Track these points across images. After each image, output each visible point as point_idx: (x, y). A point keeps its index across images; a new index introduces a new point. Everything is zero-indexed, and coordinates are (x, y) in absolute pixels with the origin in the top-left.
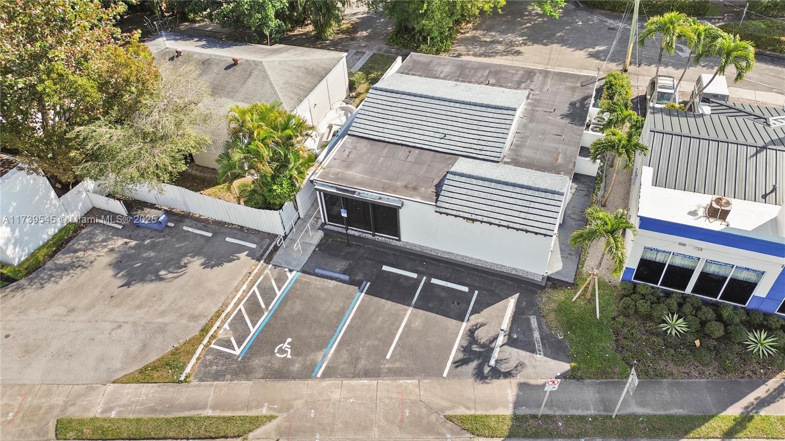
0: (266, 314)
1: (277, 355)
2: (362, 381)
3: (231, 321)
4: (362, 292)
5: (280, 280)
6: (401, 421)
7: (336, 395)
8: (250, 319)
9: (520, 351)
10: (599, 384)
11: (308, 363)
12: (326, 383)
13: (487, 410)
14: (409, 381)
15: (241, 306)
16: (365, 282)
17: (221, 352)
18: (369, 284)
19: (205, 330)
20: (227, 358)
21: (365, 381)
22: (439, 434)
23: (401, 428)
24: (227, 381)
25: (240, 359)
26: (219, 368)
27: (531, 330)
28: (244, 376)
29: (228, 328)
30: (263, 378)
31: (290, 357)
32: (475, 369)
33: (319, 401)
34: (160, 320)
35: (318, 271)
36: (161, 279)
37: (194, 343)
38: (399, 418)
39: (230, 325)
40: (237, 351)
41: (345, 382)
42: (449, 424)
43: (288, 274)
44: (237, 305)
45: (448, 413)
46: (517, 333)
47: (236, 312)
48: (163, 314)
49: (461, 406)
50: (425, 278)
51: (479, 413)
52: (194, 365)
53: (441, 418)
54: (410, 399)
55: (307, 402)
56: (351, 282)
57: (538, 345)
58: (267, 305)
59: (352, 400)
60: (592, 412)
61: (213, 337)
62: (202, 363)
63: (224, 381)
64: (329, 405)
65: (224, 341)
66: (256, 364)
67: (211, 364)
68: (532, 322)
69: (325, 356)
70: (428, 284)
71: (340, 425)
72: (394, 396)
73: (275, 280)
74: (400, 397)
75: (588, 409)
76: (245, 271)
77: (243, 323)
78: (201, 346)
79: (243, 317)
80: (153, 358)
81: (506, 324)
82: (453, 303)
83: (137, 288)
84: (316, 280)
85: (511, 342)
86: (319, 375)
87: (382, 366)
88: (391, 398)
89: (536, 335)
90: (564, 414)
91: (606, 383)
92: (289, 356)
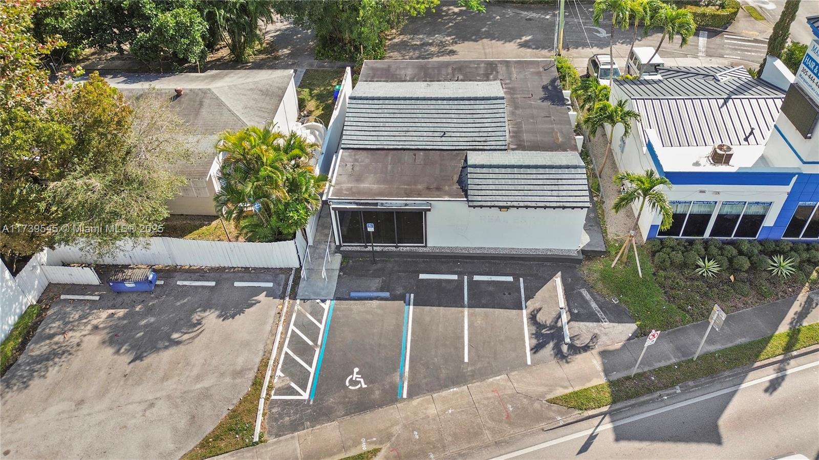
0: (318, 350)
1: (350, 387)
2: (452, 390)
3: (282, 366)
4: (409, 305)
5: (318, 314)
6: (508, 417)
7: (432, 411)
8: (302, 359)
9: (587, 324)
10: (668, 334)
11: (387, 387)
12: (416, 402)
13: (584, 385)
14: (498, 378)
15: (286, 349)
16: (408, 295)
17: (287, 401)
18: (412, 295)
19: (257, 384)
20: (297, 406)
21: (455, 389)
22: (549, 419)
23: (511, 424)
24: (308, 428)
25: (311, 403)
26: (293, 418)
27: (587, 302)
28: (325, 418)
29: (282, 375)
30: (346, 415)
31: (366, 386)
32: (553, 349)
33: (417, 421)
34: (199, 386)
35: (353, 294)
36: (178, 343)
37: (251, 399)
38: (504, 414)
39: (282, 371)
40: (305, 396)
41: (435, 395)
42: (555, 407)
43: (322, 304)
44: (280, 348)
45: (549, 397)
46: (576, 307)
47: (283, 356)
48: (199, 378)
49: (557, 388)
50: (466, 277)
51: (577, 389)
52: (262, 422)
53: (545, 404)
54: (506, 395)
55: (405, 426)
56: (394, 298)
57: (600, 314)
58: (315, 340)
59: (450, 411)
60: (674, 360)
61: (270, 388)
62: (270, 417)
63: (304, 429)
64: (429, 422)
65: (284, 389)
66: (332, 403)
67: (281, 416)
68: (585, 295)
69: (402, 376)
70: (471, 283)
71: (450, 439)
72: (490, 395)
73: (311, 314)
74: (497, 394)
75: (669, 359)
76: (273, 312)
77: (296, 366)
78: (262, 401)
79: (294, 359)
80: (209, 428)
81: (562, 303)
82: (504, 294)
83: (151, 360)
84: (355, 304)
85: (574, 318)
86: (405, 396)
87: (464, 371)
88: (488, 398)
89: (594, 305)
90: (651, 368)
91: (674, 331)
92: (364, 386)
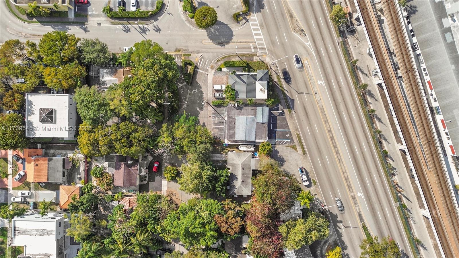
10: (281, 100)
24: (293, 140)
30: (292, 136)
38: (291, 119)
40: (290, 141)
53: (290, 115)
70: (273, 122)
73: (278, 142)
76: (278, 147)
80: (294, 150)
84: (276, 137)
90: (286, 104)
